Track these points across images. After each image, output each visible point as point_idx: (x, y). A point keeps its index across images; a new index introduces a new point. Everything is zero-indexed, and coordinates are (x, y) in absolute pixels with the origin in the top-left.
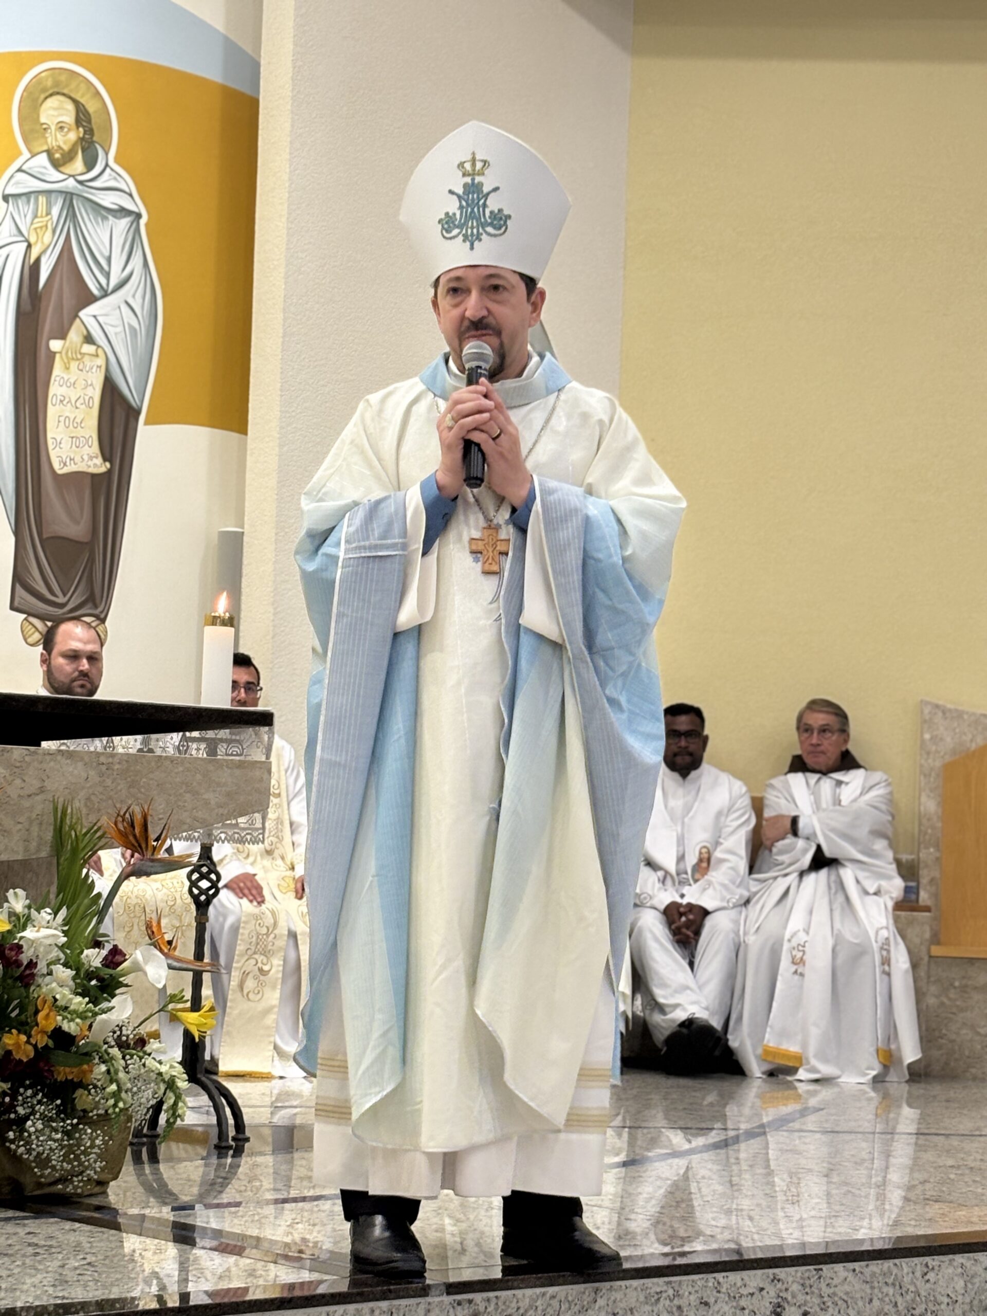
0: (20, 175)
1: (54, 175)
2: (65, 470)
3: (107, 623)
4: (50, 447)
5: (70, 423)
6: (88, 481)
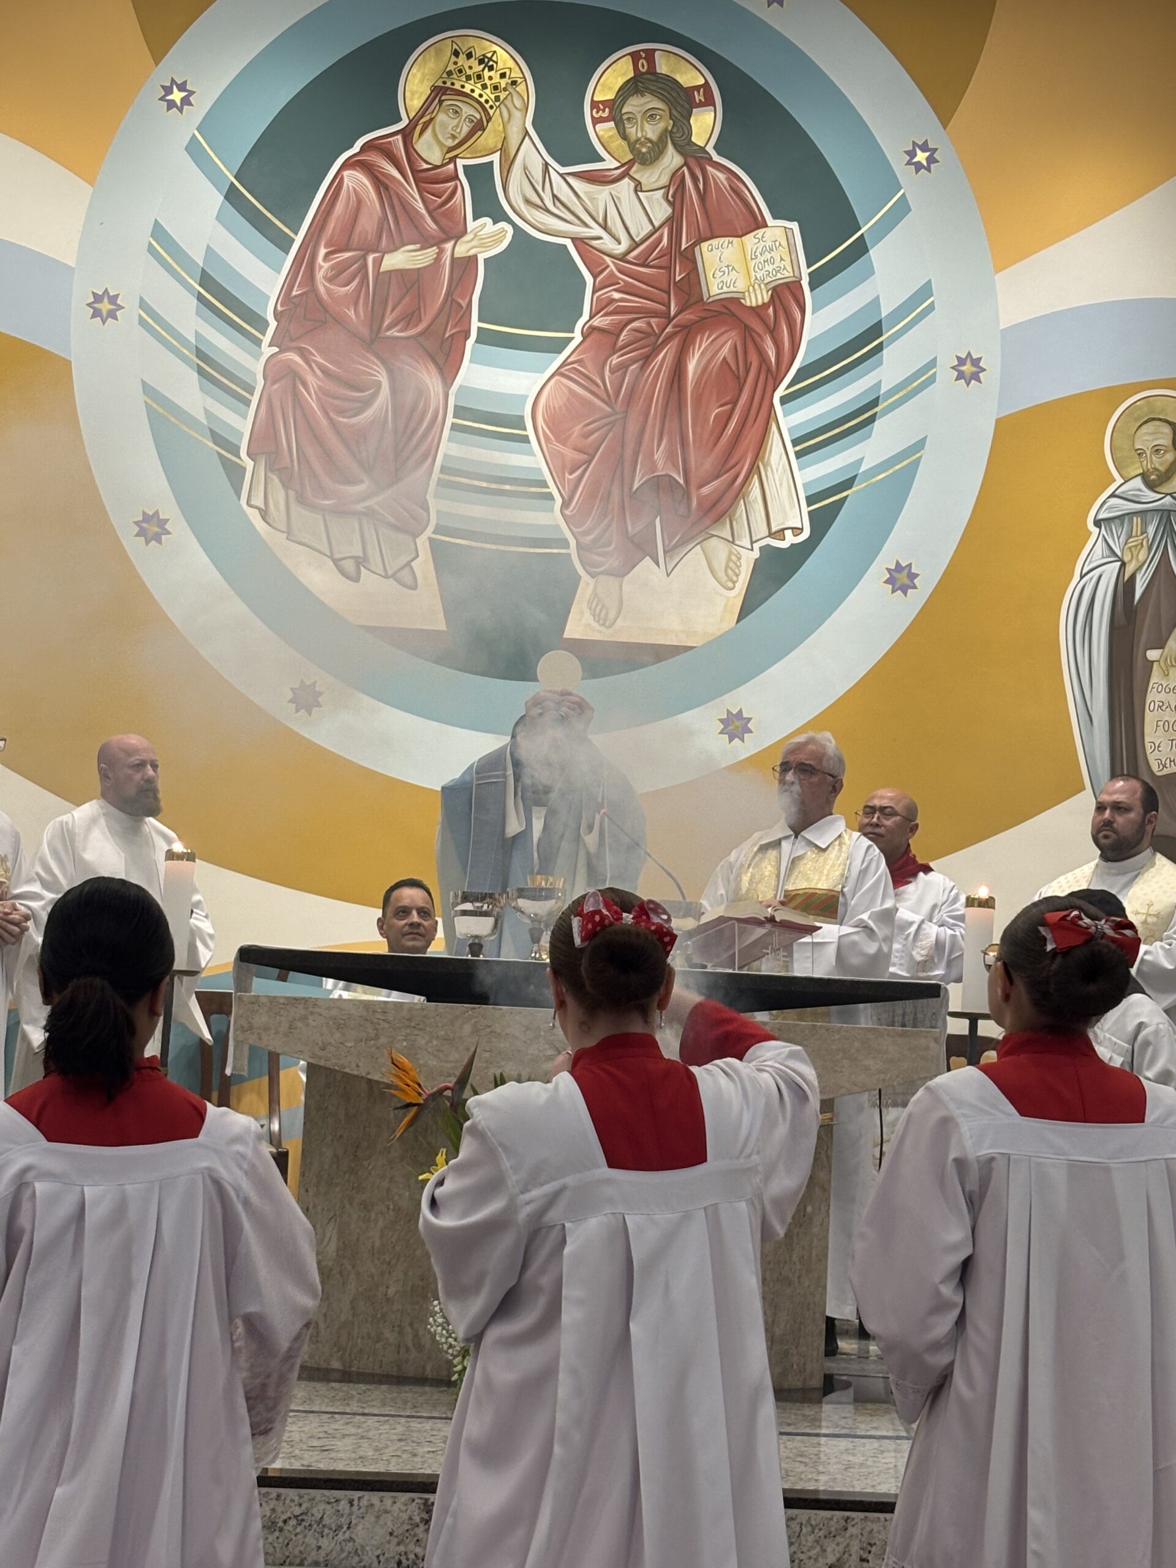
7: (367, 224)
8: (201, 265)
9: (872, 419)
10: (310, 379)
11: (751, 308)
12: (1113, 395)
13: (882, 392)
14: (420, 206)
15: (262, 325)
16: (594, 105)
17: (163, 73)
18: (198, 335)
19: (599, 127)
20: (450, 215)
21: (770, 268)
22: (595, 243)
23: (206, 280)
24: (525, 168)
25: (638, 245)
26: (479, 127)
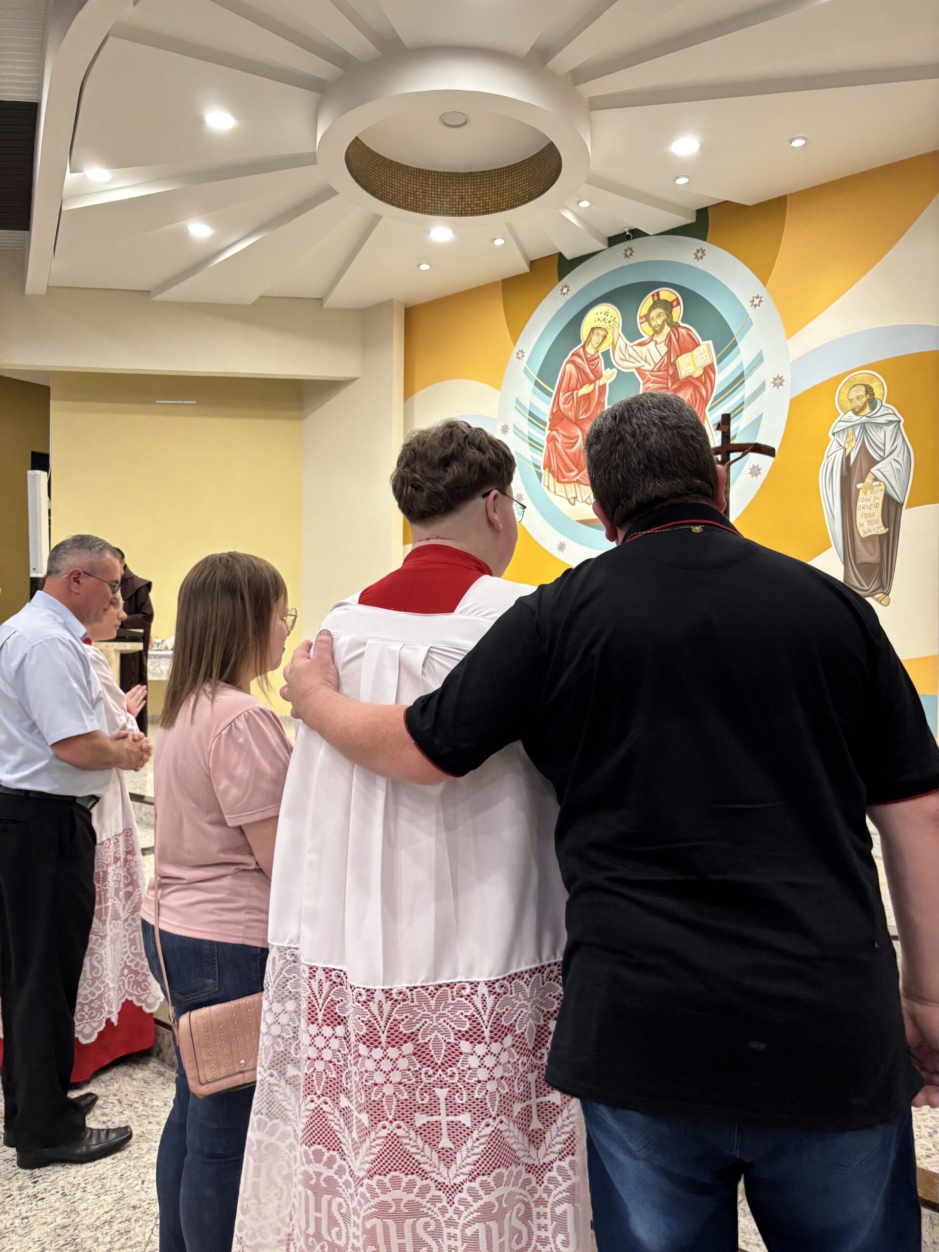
0: (840, 423)
1: (857, 418)
2: (866, 535)
3: (890, 595)
4: (858, 527)
5: (866, 516)
6: (878, 537)
7: (574, 381)
8: (528, 408)
9: (742, 410)
10: (560, 440)
11: (697, 378)
12: (838, 379)
13: (745, 398)
14: (588, 371)
15: (545, 424)
16: (641, 318)
17: (516, 350)
18: (529, 433)
19: (643, 325)
20: (597, 372)
21: (702, 361)
22: (643, 368)
23: (531, 414)
24: (620, 348)
25: (656, 365)
26: (605, 337)
